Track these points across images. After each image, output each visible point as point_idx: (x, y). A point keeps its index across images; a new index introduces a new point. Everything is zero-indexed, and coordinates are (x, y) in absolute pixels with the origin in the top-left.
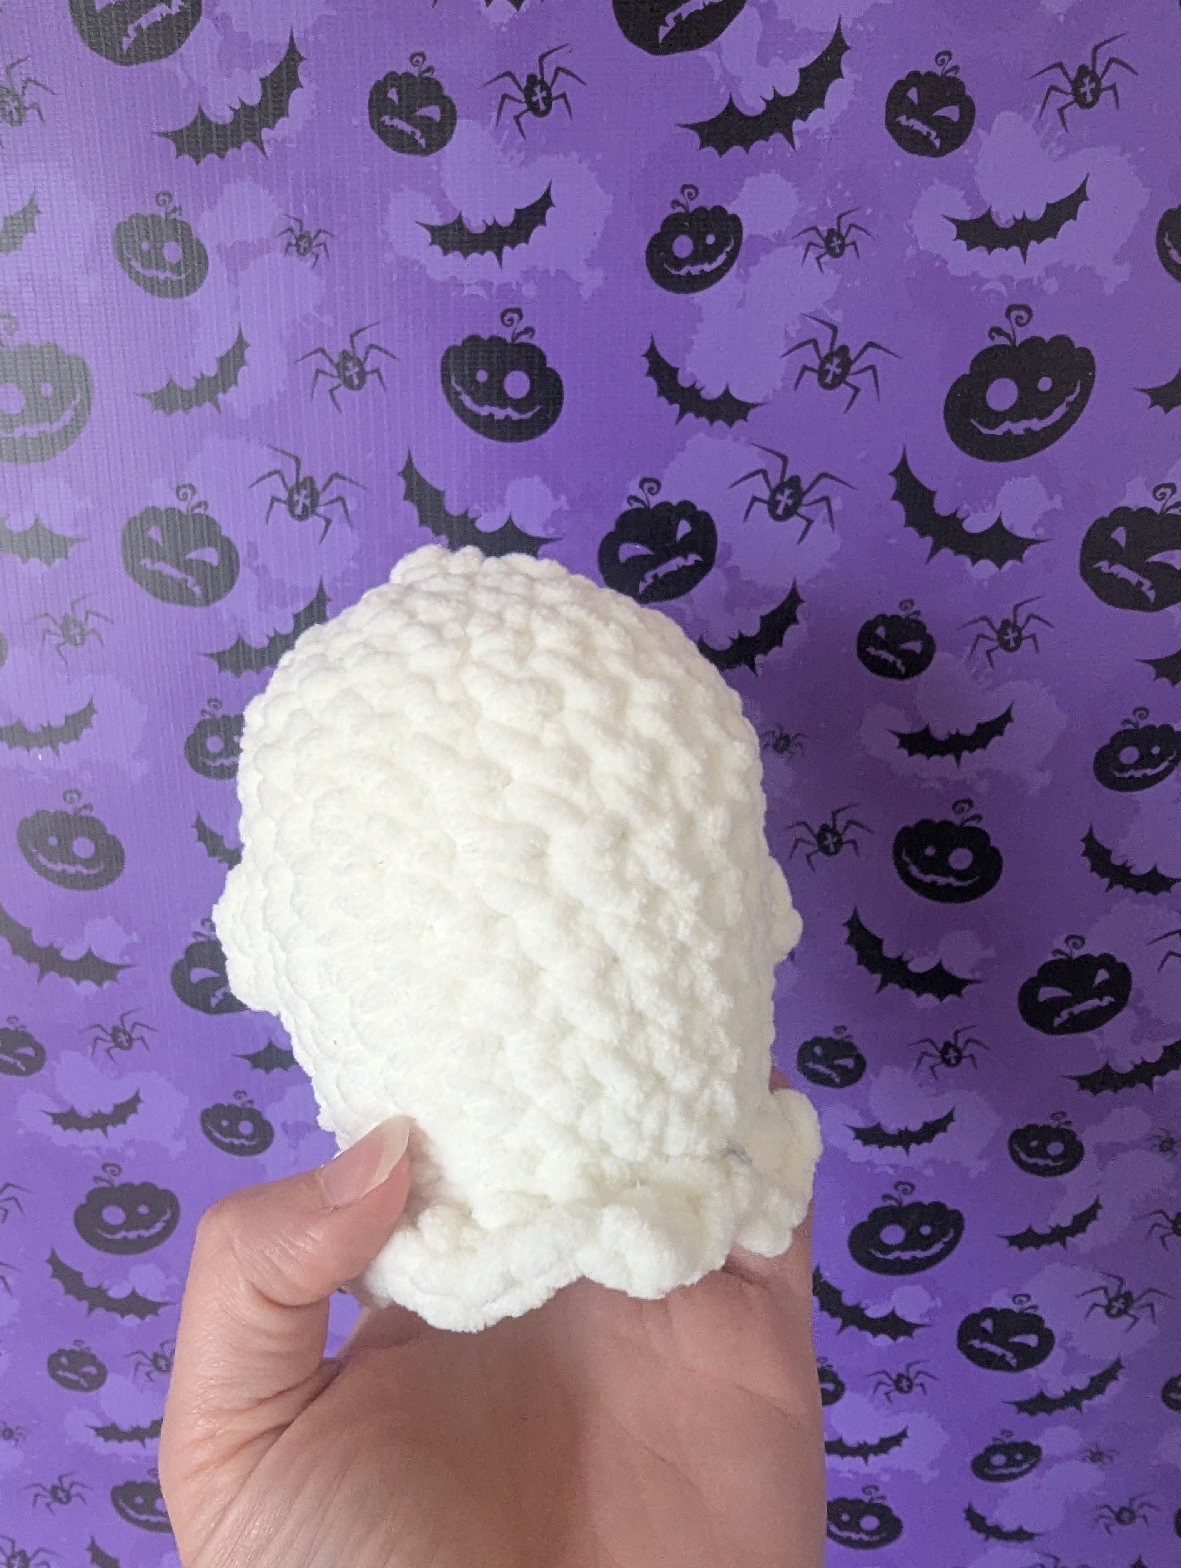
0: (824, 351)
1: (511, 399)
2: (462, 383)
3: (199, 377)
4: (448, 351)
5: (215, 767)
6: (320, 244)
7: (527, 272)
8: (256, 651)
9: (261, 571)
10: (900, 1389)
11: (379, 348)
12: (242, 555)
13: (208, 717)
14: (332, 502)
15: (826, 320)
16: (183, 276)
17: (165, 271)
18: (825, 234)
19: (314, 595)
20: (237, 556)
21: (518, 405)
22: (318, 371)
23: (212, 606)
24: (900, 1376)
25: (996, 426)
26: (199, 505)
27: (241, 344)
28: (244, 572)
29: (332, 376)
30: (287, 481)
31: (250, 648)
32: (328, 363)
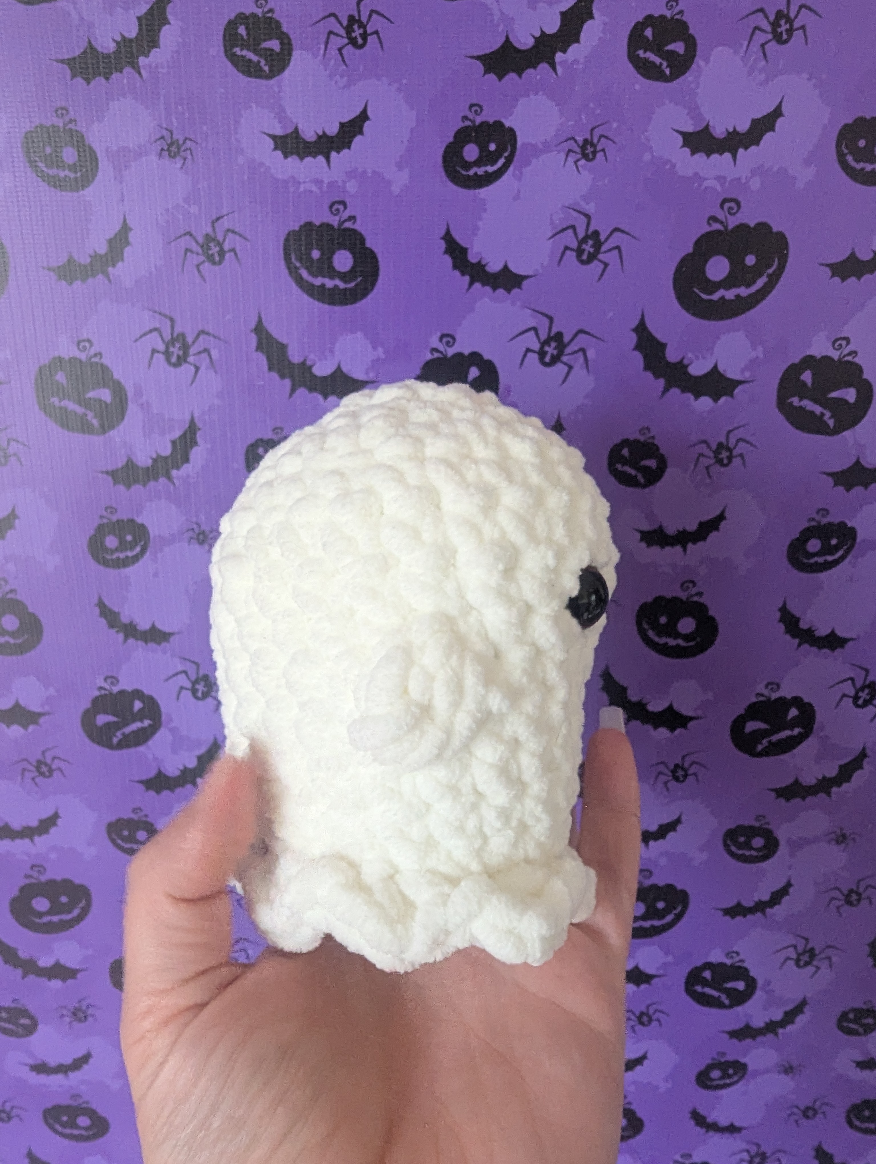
0: (581, 235)
1: (339, 272)
2: (300, 260)
3: (93, 254)
4: (289, 234)
5: (112, 560)
6: (187, 149)
7: (350, 172)
8: (142, 469)
9: (145, 407)
10: (642, 1023)
11: (234, 232)
12: (130, 394)
13: (105, 521)
14: (200, 353)
15: (581, 210)
16: (79, 174)
17: (64, 170)
18: (581, 144)
19: (187, 426)
20: (126, 395)
21: (344, 277)
22: (187, 250)
23: (107, 435)
24: (642, 1014)
25: (711, 293)
26: (96, 355)
27: (125, 229)
28: (132, 408)
29: (198, 254)
30: (164, 336)
31: (138, 467)
32: (194, 244)
